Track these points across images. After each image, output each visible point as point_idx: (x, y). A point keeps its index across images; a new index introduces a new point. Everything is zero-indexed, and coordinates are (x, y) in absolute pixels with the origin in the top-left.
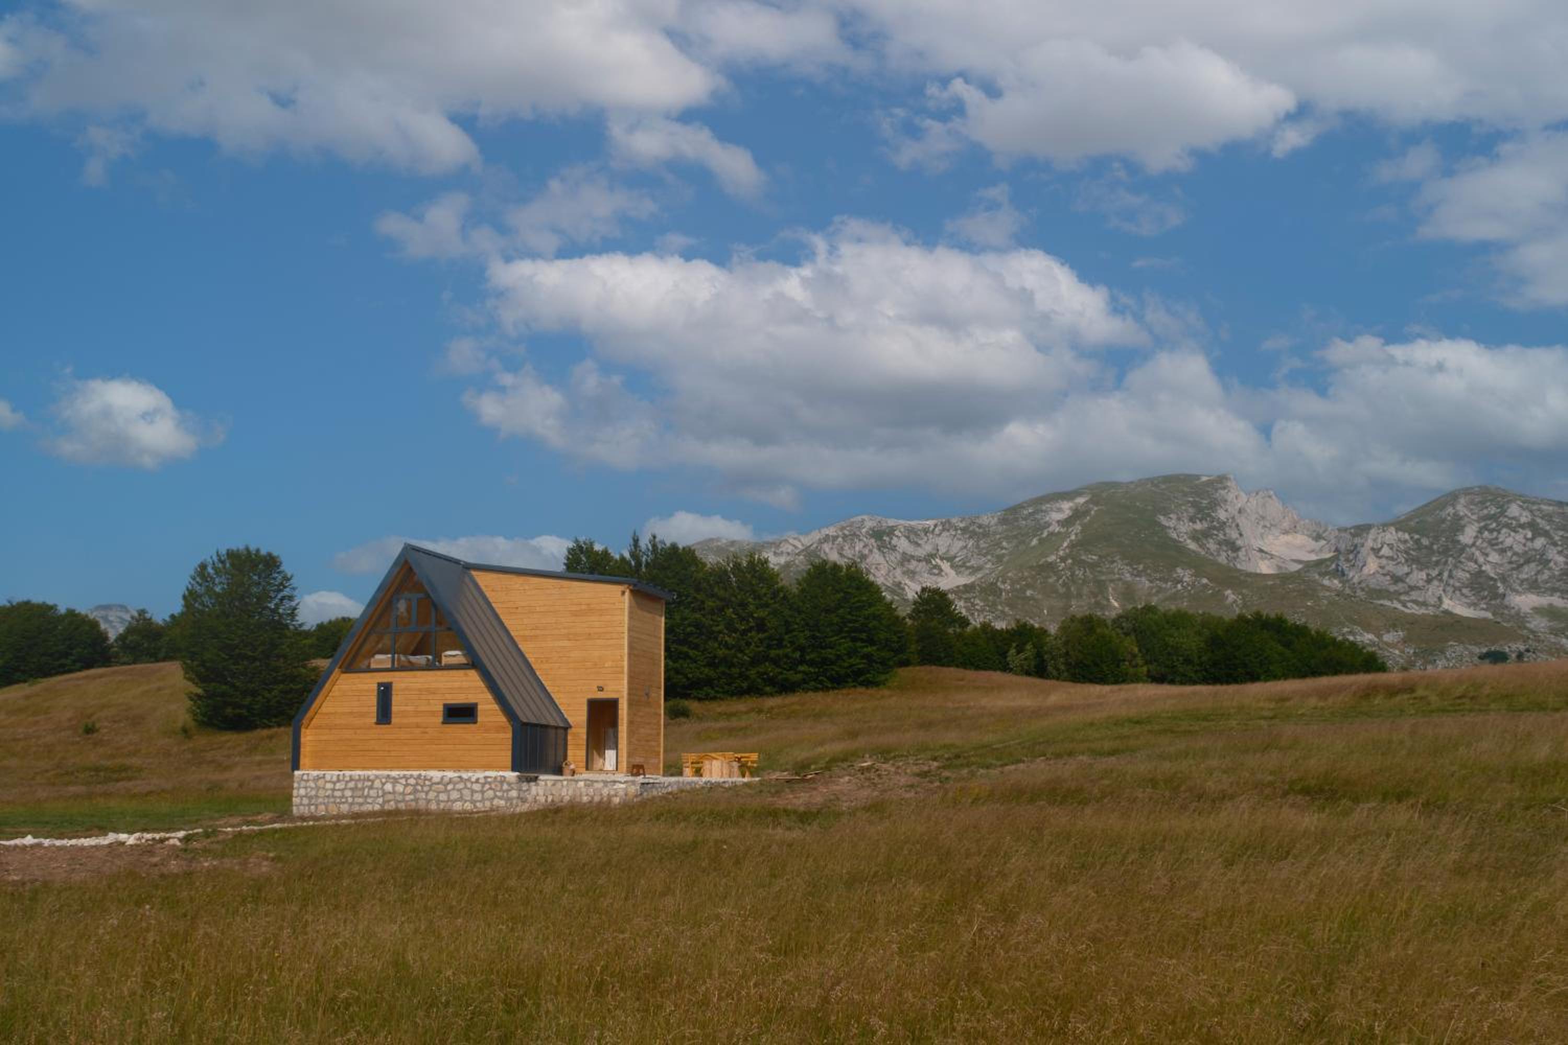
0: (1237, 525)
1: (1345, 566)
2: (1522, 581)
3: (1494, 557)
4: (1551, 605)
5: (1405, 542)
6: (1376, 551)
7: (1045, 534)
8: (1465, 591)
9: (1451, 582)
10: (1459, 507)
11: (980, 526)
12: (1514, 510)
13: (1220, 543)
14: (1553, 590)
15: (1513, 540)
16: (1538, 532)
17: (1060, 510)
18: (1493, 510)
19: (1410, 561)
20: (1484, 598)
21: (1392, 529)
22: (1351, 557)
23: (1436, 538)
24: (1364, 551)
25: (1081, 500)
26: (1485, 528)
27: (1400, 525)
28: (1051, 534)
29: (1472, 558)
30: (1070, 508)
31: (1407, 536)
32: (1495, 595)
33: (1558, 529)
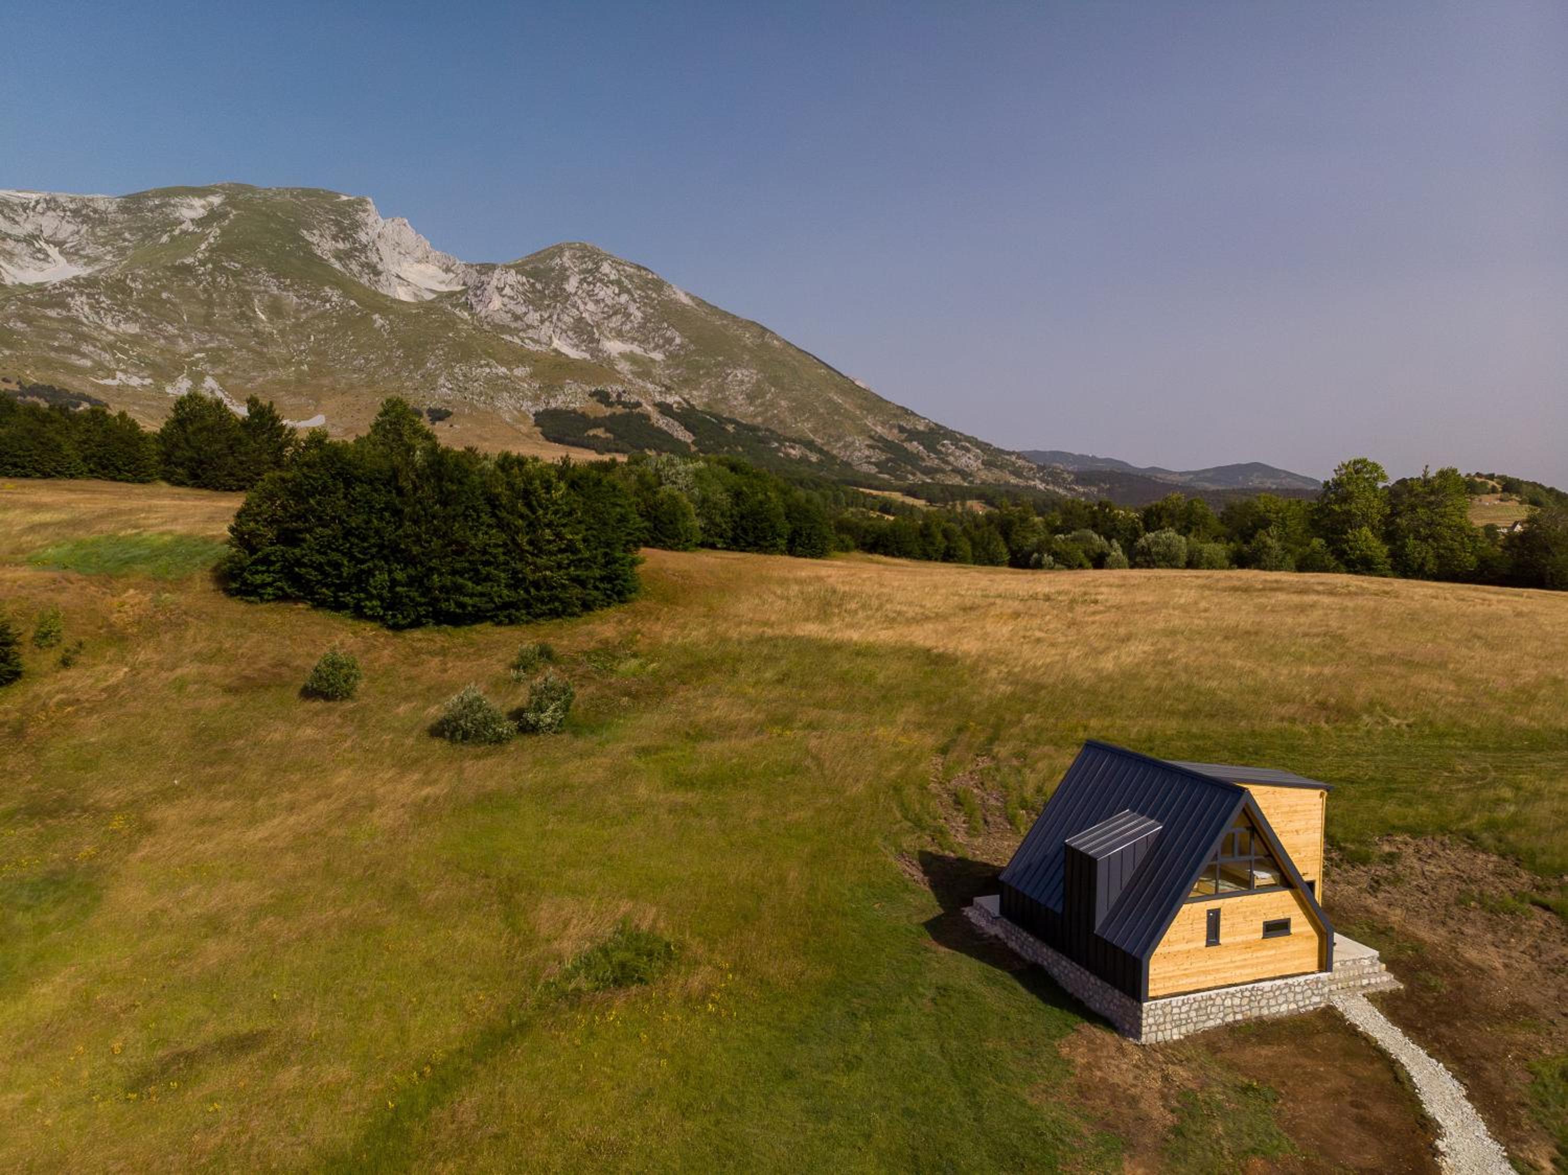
0: (378, 250)
1: (473, 300)
2: (612, 329)
3: (591, 306)
4: (631, 352)
5: (523, 284)
6: (500, 290)
7: (177, 232)
8: (570, 333)
9: (560, 324)
10: (565, 259)
11: (95, 211)
12: (606, 268)
13: (362, 266)
14: (634, 339)
15: (605, 293)
16: (623, 290)
17: (191, 207)
18: (590, 266)
19: (528, 302)
20: (584, 341)
21: (513, 272)
22: (479, 292)
23: (547, 285)
24: (490, 288)
25: (216, 200)
26: (584, 280)
27: (519, 269)
28: (184, 233)
29: (574, 305)
30: (203, 207)
31: (524, 280)
32: (592, 340)
33: (637, 288)
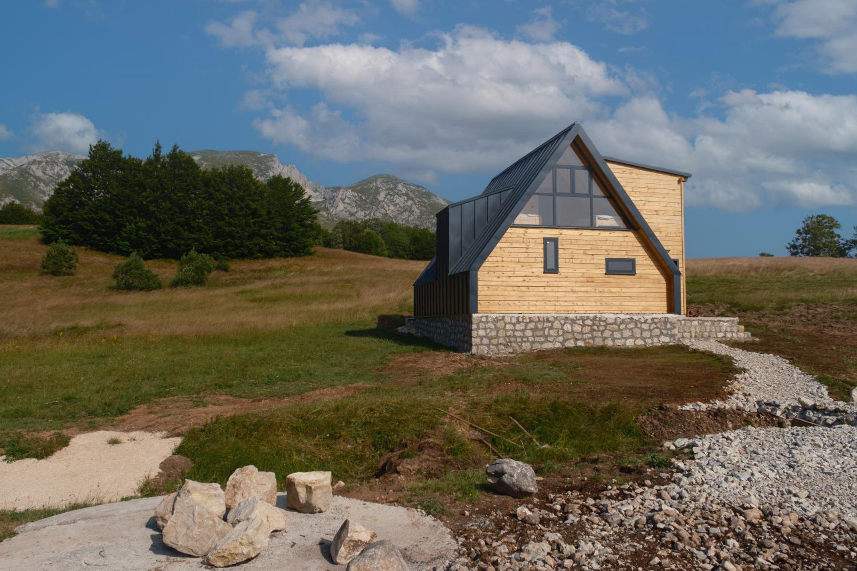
1: (329, 206)
3: (392, 208)
5: (355, 197)
6: (343, 200)
10: (378, 183)
12: (400, 187)
15: (400, 200)
16: (409, 198)
18: (392, 186)
19: (358, 206)
21: (350, 190)
22: (332, 202)
23: (368, 197)
24: (338, 199)
26: (388, 194)
27: (353, 189)
29: (383, 207)
31: (356, 194)
33: (417, 197)
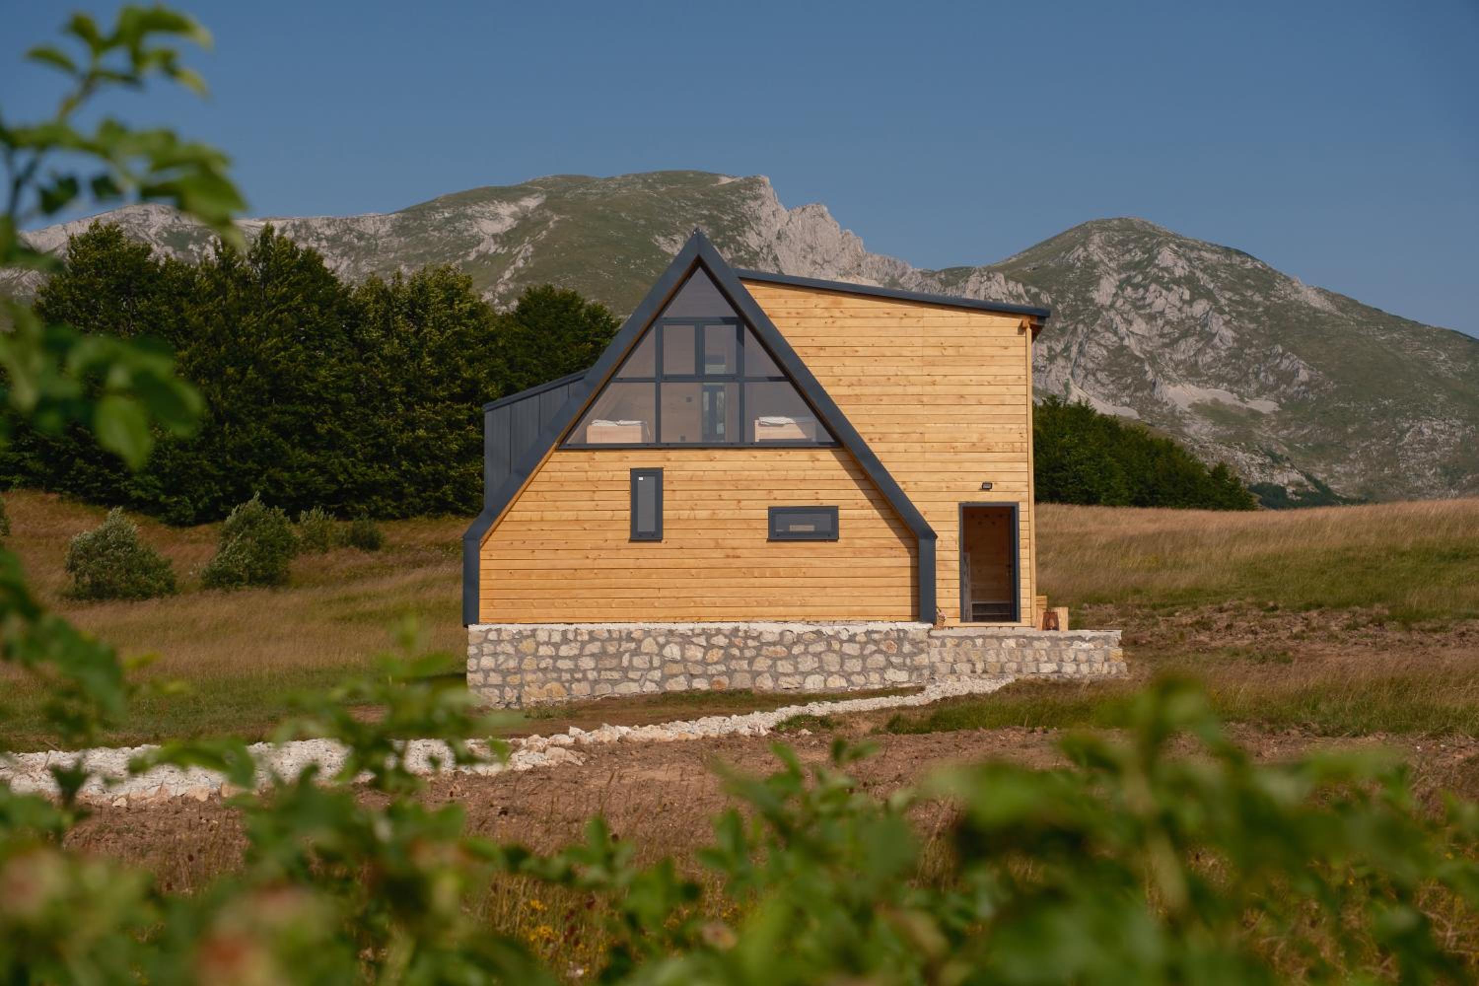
0: (776, 258)
2: (1177, 364)
3: (1140, 326)
4: (1215, 401)
7: (472, 256)
8: (1100, 375)
9: (1082, 361)
10: (1092, 248)
11: (361, 237)
12: (1166, 257)
14: (1219, 379)
15: (1165, 302)
16: (1198, 292)
17: (496, 217)
18: (1138, 256)
20: (1127, 387)
21: (1000, 277)
23: (1062, 294)
25: (531, 203)
26: (1128, 281)
27: (1011, 271)
28: (483, 256)
29: (1109, 327)
30: (513, 215)
31: (1020, 289)
32: (1143, 385)
33: (1222, 289)
